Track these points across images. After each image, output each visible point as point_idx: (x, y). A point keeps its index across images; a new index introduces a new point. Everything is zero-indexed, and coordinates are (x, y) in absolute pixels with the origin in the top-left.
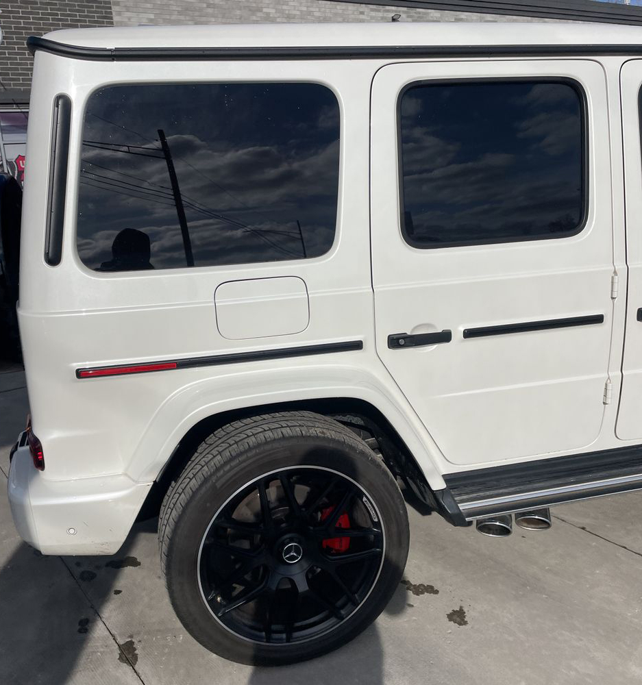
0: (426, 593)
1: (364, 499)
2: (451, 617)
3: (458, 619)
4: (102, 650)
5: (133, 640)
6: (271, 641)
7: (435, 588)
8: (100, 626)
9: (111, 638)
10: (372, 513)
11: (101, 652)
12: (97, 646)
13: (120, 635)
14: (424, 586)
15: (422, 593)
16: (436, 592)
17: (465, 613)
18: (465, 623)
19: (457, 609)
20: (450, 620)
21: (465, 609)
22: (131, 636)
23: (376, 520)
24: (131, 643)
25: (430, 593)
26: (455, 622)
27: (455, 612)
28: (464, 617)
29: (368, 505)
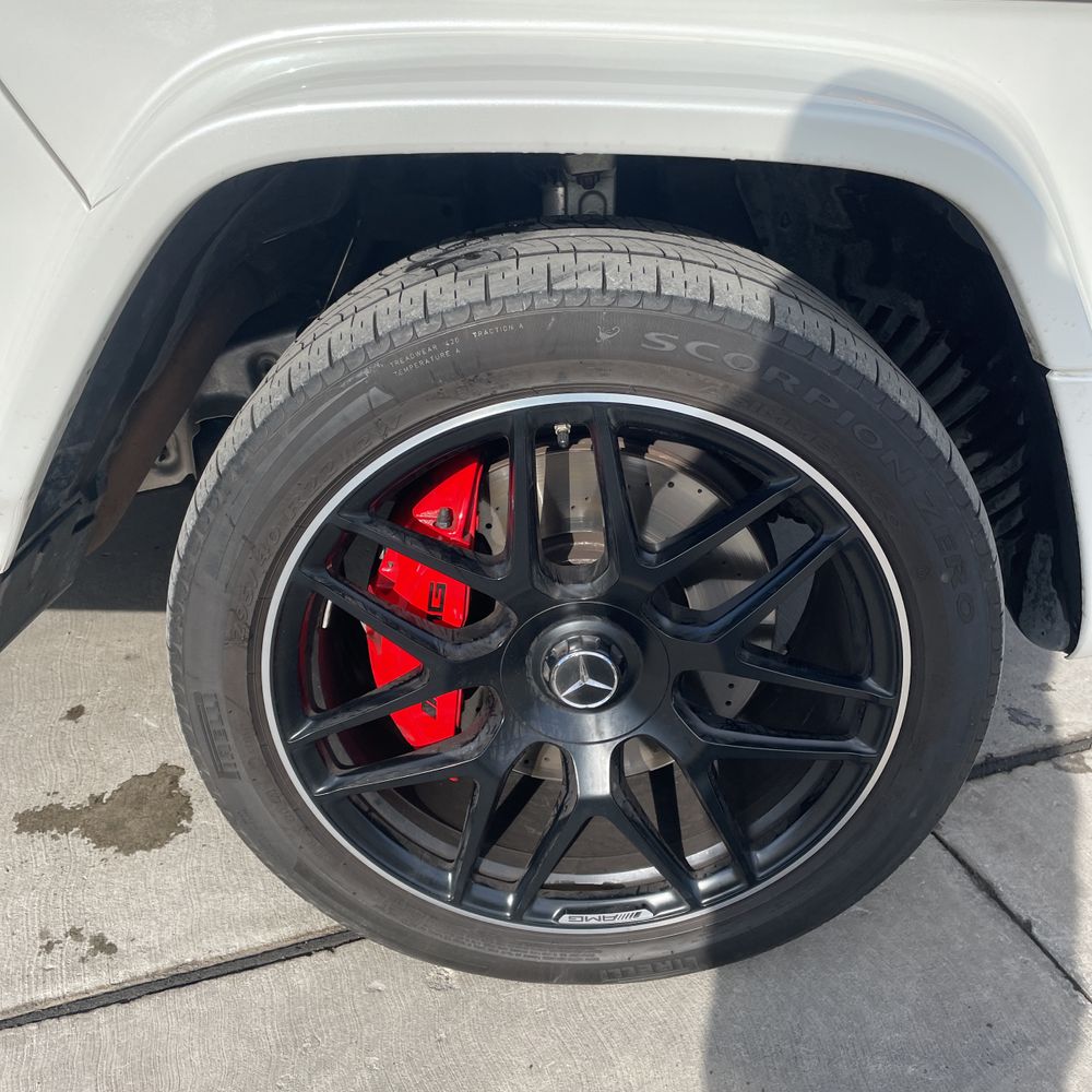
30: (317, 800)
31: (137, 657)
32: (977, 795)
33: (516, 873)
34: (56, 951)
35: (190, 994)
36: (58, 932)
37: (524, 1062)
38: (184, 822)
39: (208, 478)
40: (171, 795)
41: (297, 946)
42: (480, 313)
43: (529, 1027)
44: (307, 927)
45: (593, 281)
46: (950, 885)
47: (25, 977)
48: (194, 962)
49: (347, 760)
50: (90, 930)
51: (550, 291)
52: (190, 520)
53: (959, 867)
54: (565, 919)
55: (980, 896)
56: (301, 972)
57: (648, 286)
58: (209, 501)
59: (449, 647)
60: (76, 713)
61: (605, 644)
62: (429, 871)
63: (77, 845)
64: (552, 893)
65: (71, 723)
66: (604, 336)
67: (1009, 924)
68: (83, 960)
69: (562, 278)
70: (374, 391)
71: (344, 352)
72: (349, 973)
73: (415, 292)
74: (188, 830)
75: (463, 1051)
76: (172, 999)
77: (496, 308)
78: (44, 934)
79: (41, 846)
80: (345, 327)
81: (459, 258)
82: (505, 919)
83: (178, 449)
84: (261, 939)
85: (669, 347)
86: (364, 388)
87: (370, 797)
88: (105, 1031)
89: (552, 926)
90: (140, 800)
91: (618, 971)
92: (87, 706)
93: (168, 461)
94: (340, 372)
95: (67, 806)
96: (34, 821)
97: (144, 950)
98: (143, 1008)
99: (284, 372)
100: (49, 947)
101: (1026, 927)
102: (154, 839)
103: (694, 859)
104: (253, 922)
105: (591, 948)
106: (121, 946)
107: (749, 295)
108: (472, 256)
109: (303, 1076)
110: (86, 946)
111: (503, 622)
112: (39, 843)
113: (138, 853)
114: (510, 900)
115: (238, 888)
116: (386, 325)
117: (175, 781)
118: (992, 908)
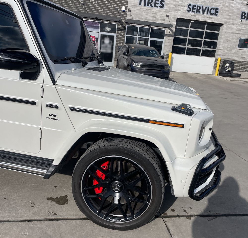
30: (84, 198)
31: (64, 181)
32: (173, 219)
33: (106, 213)
34: (50, 214)
35: (65, 221)
36: (50, 212)
37: (102, 236)
38: (67, 202)
39: (80, 159)
40: (66, 199)
41: (78, 219)
42: (110, 147)
43: (104, 233)
44: (80, 217)
45: (121, 145)
46: (164, 229)
47: (46, 216)
48: (66, 218)
49: (88, 194)
50: (54, 212)
51: (117, 146)
52: (78, 163)
53: (166, 227)
54: (111, 220)
55: (167, 231)
56: (78, 222)
57: (126, 146)
58: (80, 161)
59: (102, 181)
60: (55, 187)
61: (119, 185)
62: (95, 210)
63: (54, 203)
64: (110, 216)
65: (55, 188)
66: (121, 151)
67: (169, 234)
68: (53, 215)
69: (118, 144)
70: (98, 153)
71: (96, 148)
72: (84, 223)
73: (104, 143)
74: (67, 203)
75: (95, 233)
76: (63, 221)
77: (111, 146)
78: (49, 212)
79: (49, 202)
80: (97, 146)
81: (109, 140)
82: (103, 218)
83: (77, 154)
84: (74, 217)
85: (127, 153)
86: (97, 152)
87: (90, 199)
88: (54, 223)
89: (109, 220)
90: (62, 199)
91: (116, 228)
92: (57, 186)
93: (75, 155)
94: (95, 150)
95: (53, 198)
96: (49, 199)
97: (60, 216)
98: (59, 222)
99: (90, 149)
100: (49, 213)
101: (171, 235)
102: (63, 204)
103: (128, 215)
104: (73, 215)
105: (113, 224)
106: (57, 215)
107: (136, 149)
108: (111, 140)
109: (76, 232)
110: (53, 214)
111: (108, 180)
112: (49, 201)
113: (61, 205)
114: (104, 216)
115: (72, 211)
116: (101, 146)
117: (67, 197)
118: (168, 232)
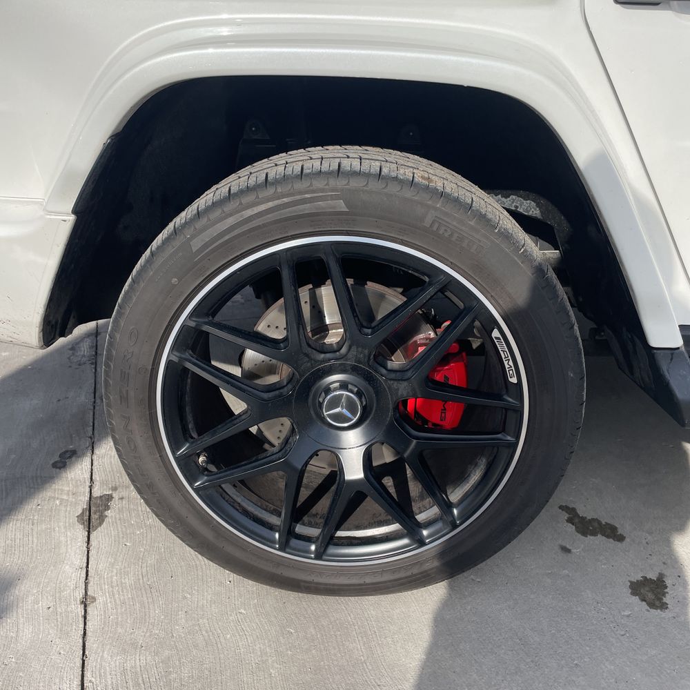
0: (599, 536)
1: (496, 333)
2: (638, 588)
3: (650, 596)
4: (65, 497)
5: (114, 495)
6: (288, 550)
7: (620, 532)
8: (84, 464)
9: (88, 484)
10: (508, 364)
11: (62, 500)
12: (62, 490)
13: (102, 483)
14: (599, 522)
15: (594, 534)
16: (621, 538)
17: (666, 587)
18: (663, 606)
19: (653, 576)
20: (633, 594)
21: (668, 582)
22: (115, 489)
23: (514, 380)
24: (110, 498)
25: (608, 537)
26: (643, 600)
27: (646, 581)
28: (664, 594)
29: (502, 347)
